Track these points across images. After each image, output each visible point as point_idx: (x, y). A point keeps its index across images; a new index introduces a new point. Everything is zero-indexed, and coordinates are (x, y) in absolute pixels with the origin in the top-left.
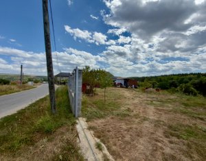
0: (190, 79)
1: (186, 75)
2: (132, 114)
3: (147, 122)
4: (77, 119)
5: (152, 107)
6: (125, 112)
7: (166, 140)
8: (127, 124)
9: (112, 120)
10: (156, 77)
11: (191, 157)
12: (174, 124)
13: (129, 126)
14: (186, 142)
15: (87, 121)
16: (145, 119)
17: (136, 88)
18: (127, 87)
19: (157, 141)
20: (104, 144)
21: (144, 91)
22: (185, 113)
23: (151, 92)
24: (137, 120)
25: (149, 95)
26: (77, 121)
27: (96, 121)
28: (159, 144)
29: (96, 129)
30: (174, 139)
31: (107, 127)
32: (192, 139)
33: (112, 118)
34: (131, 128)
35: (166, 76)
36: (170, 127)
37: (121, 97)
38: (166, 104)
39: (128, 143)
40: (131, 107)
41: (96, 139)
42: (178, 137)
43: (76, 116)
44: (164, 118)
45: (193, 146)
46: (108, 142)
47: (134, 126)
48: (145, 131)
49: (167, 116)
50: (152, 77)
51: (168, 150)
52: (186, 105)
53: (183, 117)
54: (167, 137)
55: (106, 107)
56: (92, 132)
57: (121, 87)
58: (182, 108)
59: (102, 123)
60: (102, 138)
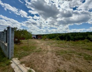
0: (57, 35)
1: (56, 34)
2: (42, 50)
3: (49, 52)
4: (11, 60)
5: (49, 46)
6: (39, 50)
7: (57, 57)
8: (41, 55)
9: (34, 55)
10: (48, 34)
11: (65, 61)
12: (57, 51)
13: (43, 56)
14: (62, 56)
15: (19, 60)
16: (48, 51)
17: (41, 39)
18: (37, 39)
19: (54, 58)
20: (33, 69)
21: (44, 40)
22: (59, 46)
23: (47, 40)
24: (45, 52)
25: (47, 41)
26: (11, 61)
27: (25, 58)
28: (55, 60)
29: (26, 62)
30: (59, 56)
31: (32, 59)
32: (63, 54)
33: (34, 54)
34: (44, 56)
35: (51, 34)
36: (56, 52)
37: (35, 43)
38: (53, 44)
39: (44, 64)
40: (41, 47)
41: (27, 68)
42: (60, 55)
43: (10, 58)
44: (54, 49)
45: (64, 57)
46: (35, 67)
47: (45, 55)
48: (49, 56)
49: (54, 48)
50: (46, 34)
51: (58, 61)
52: (58, 44)
53: (59, 48)
54: (57, 56)
55: (29, 49)
56: (24, 65)
57: (35, 39)
58: (57, 45)
59: (29, 58)
60: (31, 66)
